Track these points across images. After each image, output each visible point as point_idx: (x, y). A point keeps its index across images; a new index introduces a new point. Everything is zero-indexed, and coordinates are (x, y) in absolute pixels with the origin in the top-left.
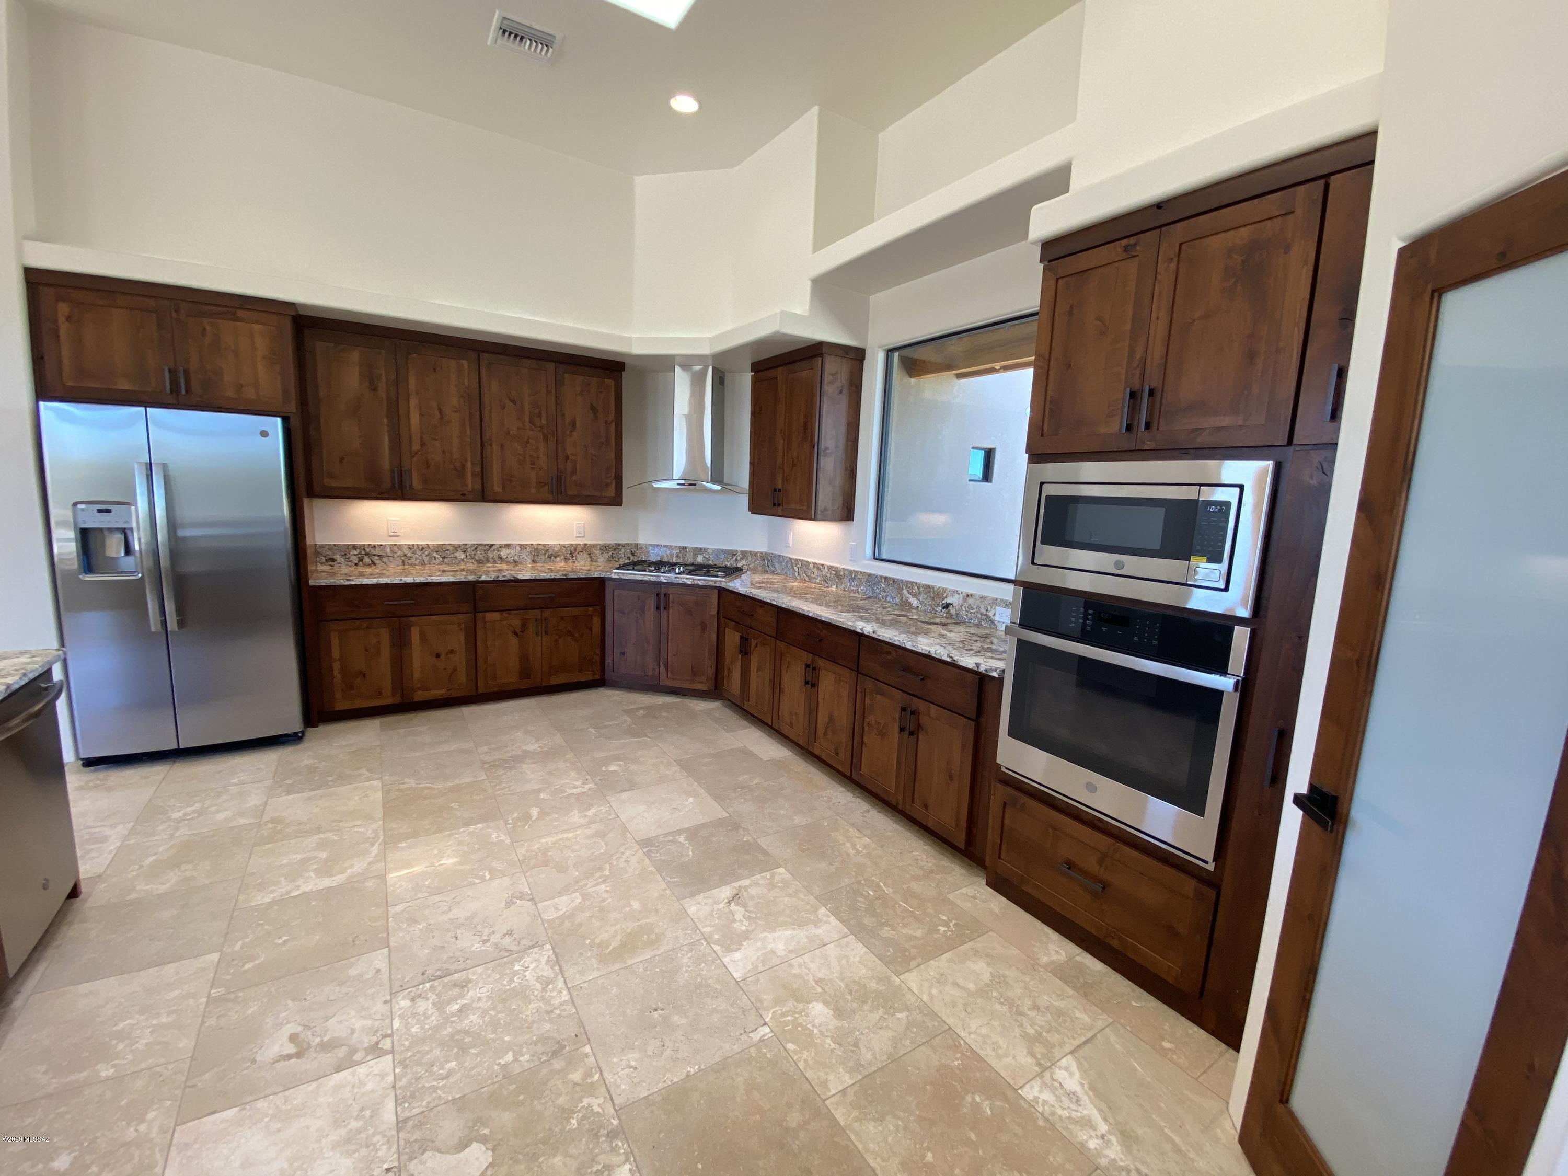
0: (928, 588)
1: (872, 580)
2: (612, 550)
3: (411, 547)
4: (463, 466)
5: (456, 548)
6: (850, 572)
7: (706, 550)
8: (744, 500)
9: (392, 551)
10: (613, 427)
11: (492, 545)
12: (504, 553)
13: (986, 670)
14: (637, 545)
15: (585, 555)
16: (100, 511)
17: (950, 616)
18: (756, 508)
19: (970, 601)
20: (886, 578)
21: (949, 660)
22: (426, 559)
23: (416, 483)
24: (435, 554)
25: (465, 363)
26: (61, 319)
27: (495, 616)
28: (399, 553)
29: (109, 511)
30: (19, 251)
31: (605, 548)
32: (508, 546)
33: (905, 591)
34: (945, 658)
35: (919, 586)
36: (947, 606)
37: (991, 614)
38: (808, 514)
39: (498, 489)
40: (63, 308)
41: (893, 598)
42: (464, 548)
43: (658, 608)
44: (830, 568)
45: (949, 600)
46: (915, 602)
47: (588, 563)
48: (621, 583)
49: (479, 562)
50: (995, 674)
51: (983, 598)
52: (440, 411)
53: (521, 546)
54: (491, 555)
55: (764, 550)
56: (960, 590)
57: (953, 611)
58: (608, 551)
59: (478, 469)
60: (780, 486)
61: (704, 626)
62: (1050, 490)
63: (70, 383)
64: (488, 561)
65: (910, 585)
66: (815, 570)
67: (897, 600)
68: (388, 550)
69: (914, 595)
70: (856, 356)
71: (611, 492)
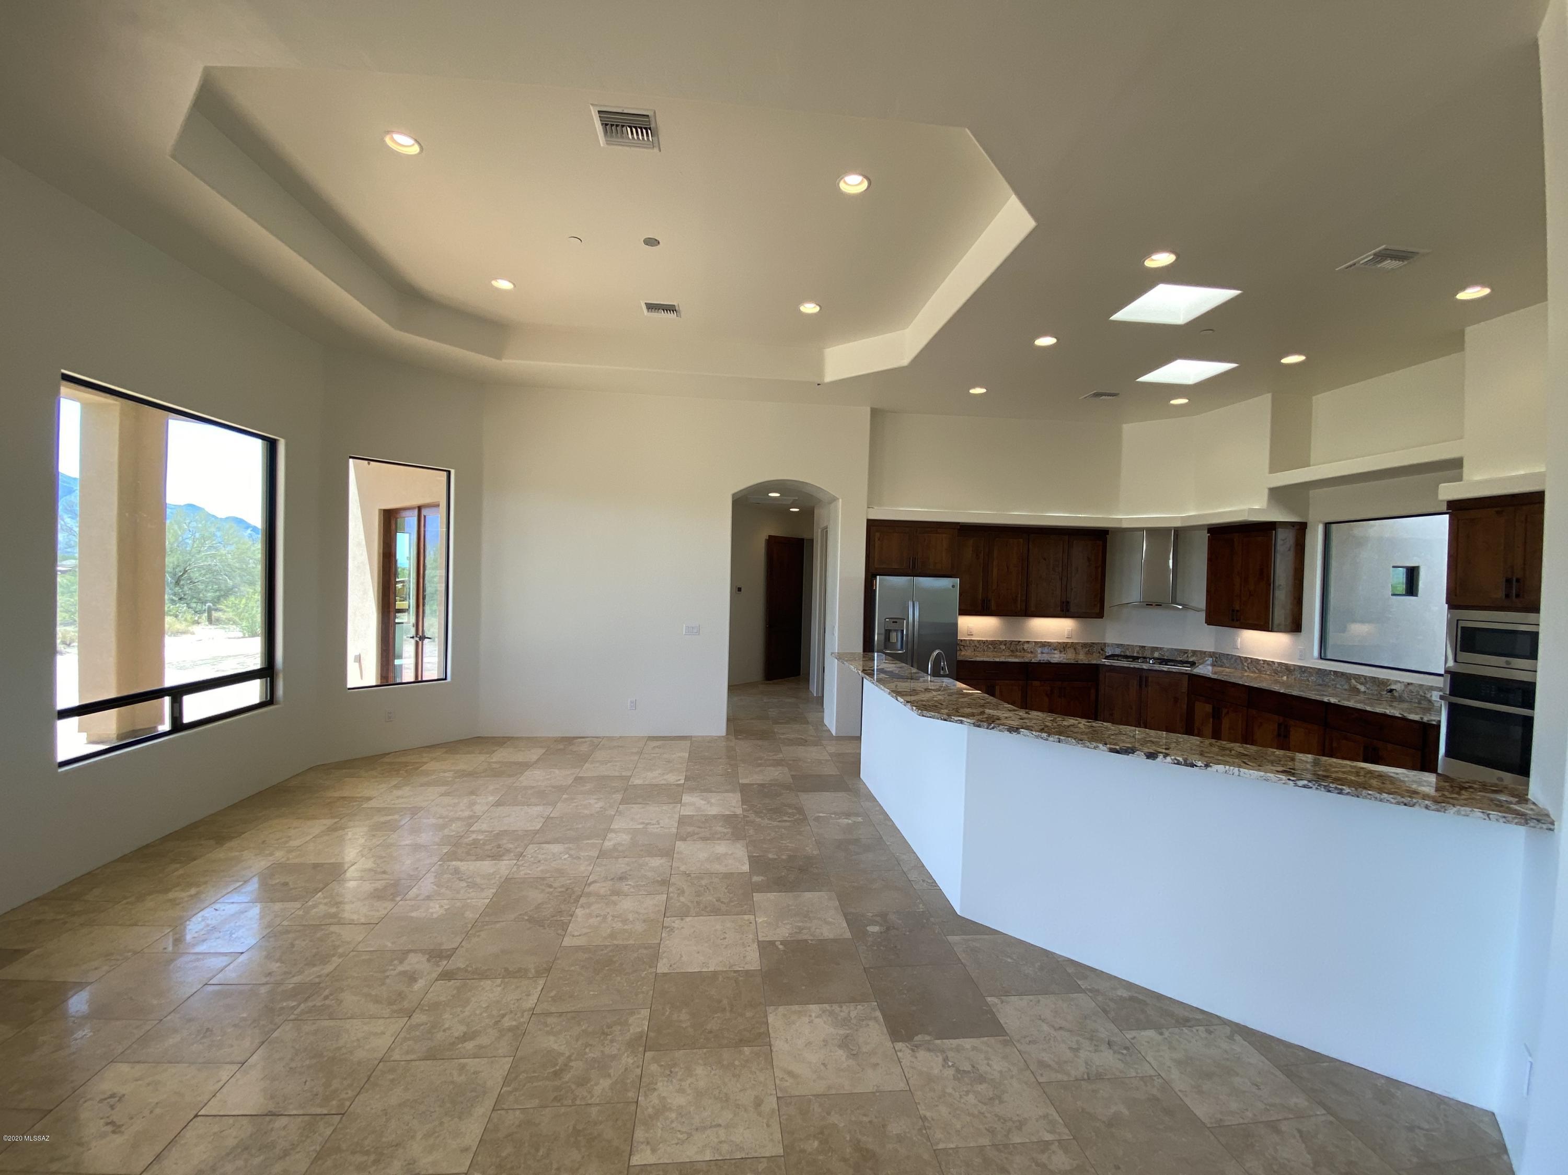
0: (1374, 680)
1: (1321, 672)
2: (1089, 647)
3: (979, 641)
4: (1017, 597)
5: (1001, 642)
6: (1301, 667)
7: (1161, 649)
8: (1202, 616)
9: (970, 643)
10: (1100, 569)
11: (1019, 642)
12: (1026, 646)
13: (1428, 721)
14: (1105, 644)
15: (1073, 650)
16: (893, 622)
17: (1394, 697)
18: (1210, 621)
19: (1410, 687)
20: (1335, 672)
21: (1400, 716)
22: (986, 648)
23: (993, 607)
24: (990, 646)
25: (1021, 540)
26: (877, 539)
27: (1036, 683)
28: (973, 644)
29: (896, 622)
30: (867, 513)
31: (1084, 645)
32: (1028, 642)
33: (1353, 681)
34: (1398, 715)
35: (1365, 677)
36: (1391, 691)
37: (1428, 696)
38: (1265, 626)
39: (1033, 609)
40: (878, 535)
41: (1342, 685)
42: (1004, 643)
43: (1140, 686)
44: (1280, 664)
45: (1393, 687)
46: (1362, 688)
47: (1074, 655)
48: (1112, 668)
49: (1012, 651)
50: (1434, 723)
51: (1421, 686)
52: (1008, 568)
53: (1035, 642)
54: (1018, 648)
55: (1212, 650)
56: (1401, 680)
57: (1396, 694)
58: (1086, 648)
59: (1024, 598)
60: (1237, 607)
61: (1176, 700)
62: (1462, 624)
63: (876, 567)
64: (1017, 651)
65: (1357, 677)
66: (1265, 665)
67: (1346, 687)
68: (968, 643)
69: (1361, 684)
70: (1301, 529)
71: (1097, 610)
